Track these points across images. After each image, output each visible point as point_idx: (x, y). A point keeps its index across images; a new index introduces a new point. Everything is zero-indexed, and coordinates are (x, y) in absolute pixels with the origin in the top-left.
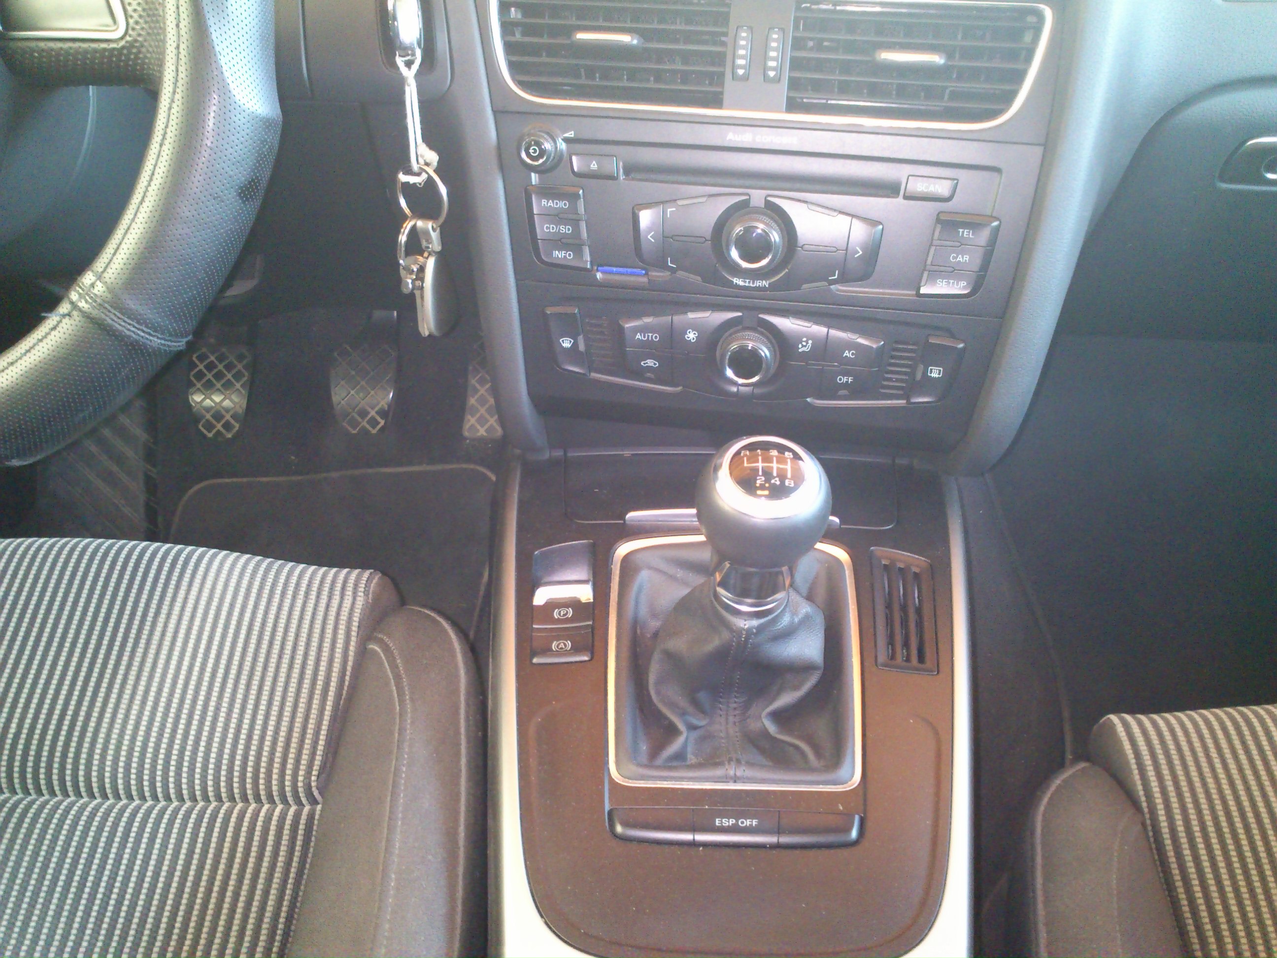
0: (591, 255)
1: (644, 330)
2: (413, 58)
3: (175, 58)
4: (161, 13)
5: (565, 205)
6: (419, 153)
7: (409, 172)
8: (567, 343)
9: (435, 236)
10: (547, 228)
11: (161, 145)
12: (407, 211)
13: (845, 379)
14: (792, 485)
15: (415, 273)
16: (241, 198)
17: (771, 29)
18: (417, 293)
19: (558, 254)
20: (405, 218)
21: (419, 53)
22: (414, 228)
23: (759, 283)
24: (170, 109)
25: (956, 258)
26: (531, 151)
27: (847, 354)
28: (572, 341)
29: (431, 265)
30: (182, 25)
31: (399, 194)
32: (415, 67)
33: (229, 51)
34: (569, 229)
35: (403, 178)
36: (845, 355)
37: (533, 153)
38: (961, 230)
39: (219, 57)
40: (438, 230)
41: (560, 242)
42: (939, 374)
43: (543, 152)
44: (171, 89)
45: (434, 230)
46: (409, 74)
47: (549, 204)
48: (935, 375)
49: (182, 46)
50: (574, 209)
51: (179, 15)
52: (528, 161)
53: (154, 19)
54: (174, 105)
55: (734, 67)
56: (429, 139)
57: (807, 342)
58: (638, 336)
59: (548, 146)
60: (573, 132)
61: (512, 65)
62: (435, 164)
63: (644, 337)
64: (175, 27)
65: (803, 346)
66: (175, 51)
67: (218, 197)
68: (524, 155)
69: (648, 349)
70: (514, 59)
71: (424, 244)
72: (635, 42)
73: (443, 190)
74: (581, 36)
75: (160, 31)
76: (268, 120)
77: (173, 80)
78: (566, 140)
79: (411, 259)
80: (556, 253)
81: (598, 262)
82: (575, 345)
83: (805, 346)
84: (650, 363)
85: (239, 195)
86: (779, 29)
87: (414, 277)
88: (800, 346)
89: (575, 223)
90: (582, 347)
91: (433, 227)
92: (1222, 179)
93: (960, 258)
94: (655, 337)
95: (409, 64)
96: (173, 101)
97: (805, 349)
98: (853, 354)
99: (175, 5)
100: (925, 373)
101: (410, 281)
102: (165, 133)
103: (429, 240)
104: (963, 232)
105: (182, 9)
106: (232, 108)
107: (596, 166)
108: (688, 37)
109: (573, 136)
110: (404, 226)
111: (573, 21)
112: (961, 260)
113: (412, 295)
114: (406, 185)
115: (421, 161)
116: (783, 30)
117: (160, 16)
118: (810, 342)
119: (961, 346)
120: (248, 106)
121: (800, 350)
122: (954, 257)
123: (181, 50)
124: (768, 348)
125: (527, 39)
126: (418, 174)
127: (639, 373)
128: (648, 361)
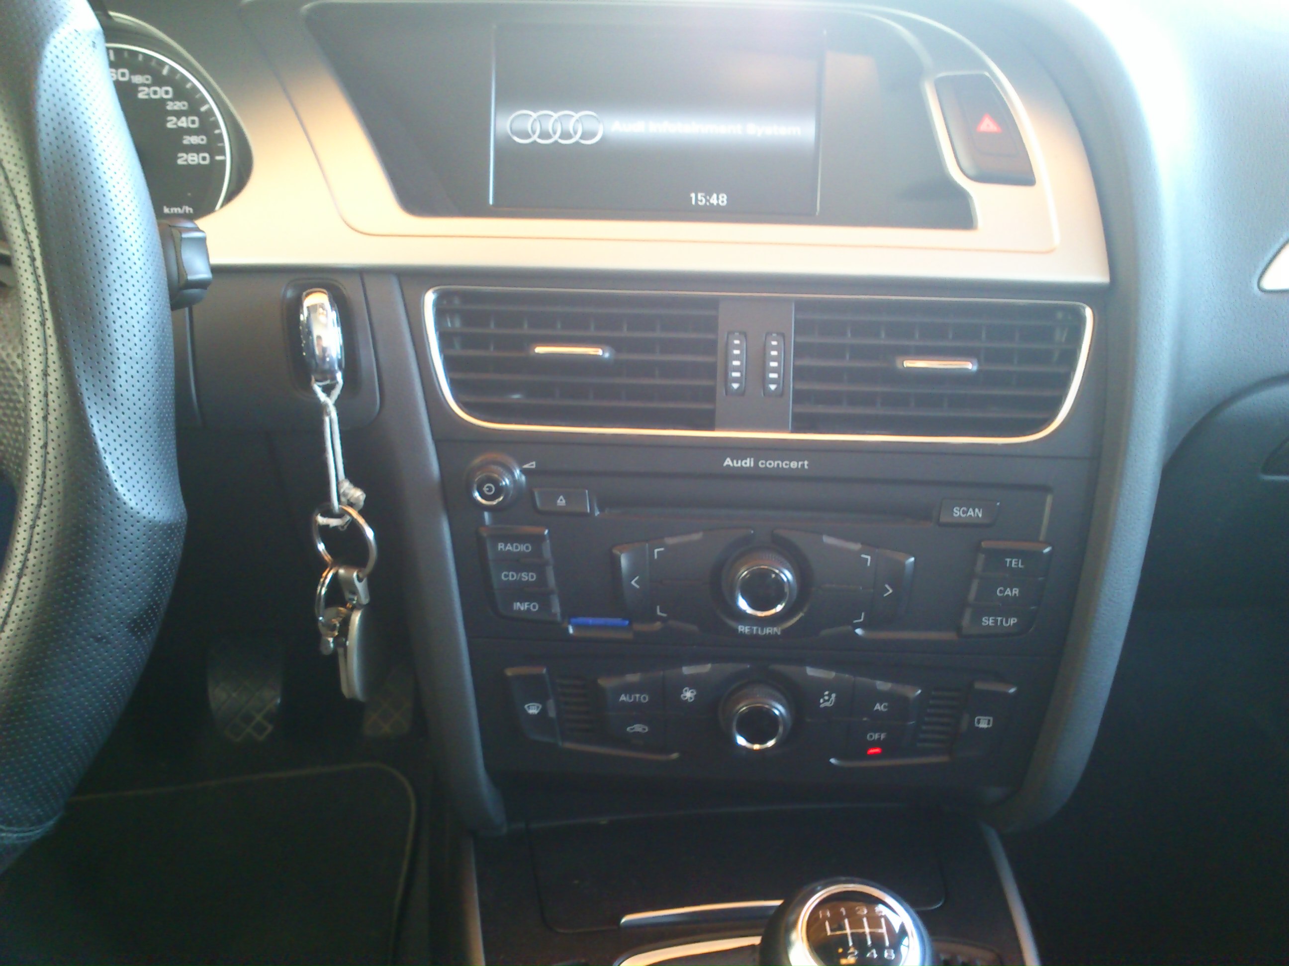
0: (561, 605)
1: (629, 689)
2: (333, 382)
3: (41, 460)
4: (22, 399)
5: (527, 548)
6: (342, 491)
7: (329, 513)
8: (533, 710)
9: (360, 587)
10: (506, 576)
11: (20, 577)
12: (328, 558)
13: (876, 736)
14: (893, 957)
15: (337, 629)
16: (134, 634)
17: (769, 334)
18: (340, 651)
19: (520, 606)
20: (323, 566)
21: (339, 376)
22: (335, 576)
23: (768, 631)
24: (33, 527)
25: (1004, 592)
26: (485, 489)
27: (878, 707)
28: (540, 706)
29: (356, 618)
30: (51, 418)
31: (317, 541)
32: (336, 392)
33: (116, 445)
34: (532, 577)
35: (321, 520)
36: (876, 708)
37: (488, 491)
38: (1008, 560)
39: (103, 455)
40: (365, 580)
41: (522, 592)
42: (989, 724)
43: (500, 490)
44: (35, 501)
45: (360, 580)
46: (329, 401)
47: (507, 548)
48: (983, 725)
49: (51, 445)
50: (537, 552)
51: (48, 405)
52: (484, 502)
53: (11, 405)
54: (40, 522)
55: (727, 380)
56: (353, 474)
57: (830, 695)
58: (623, 698)
59: (506, 482)
60: (534, 463)
61: (454, 385)
62: (362, 503)
63: (631, 698)
64: (41, 420)
65: (825, 701)
66: (41, 452)
67: (102, 639)
68: (476, 495)
69: (637, 712)
70: (459, 376)
71: (348, 596)
72: (607, 355)
73: (370, 533)
74: (540, 350)
75: (20, 421)
76: (169, 527)
77: (37, 489)
78: (524, 471)
79: (332, 611)
80: (517, 606)
81: (569, 614)
82: (543, 712)
83: (828, 700)
84: (638, 728)
85: (132, 630)
86: (778, 334)
87: (336, 634)
88: (822, 701)
89: (540, 569)
90: (552, 714)
91: (358, 576)
92: (1267, 470)
93: (1008, 592)
94: (644, 698)
95: (328, 390)
96: (37, 517)
97: (828, 704)
98: (885, 707)
99: (43, 392)
100: (972, 722)
101: (331, 640)
102: (26, 560)
103: (354, 592)
104: (1011, 562)
105: (51, 397)
106: (121, 520)
107: (564, 501)
108: (668, 346)
109: (534, 467)
110: (324, 575)
111: (526, 329)
112: (1010, 593)
113: (334, 656)
114: (325, 528)
115: (343, 499)
116: (783, 335)
117: (20, 402)
118: (834, 695)
119: (1012, 690)
120: (144, 513)
121: (822, 706)
122: (1001, 592)
123: (50, 449)
124: (783, 706)
125: (471, 353)
126: (340, 516)
127: (626, 741)
128: (635, 726)
